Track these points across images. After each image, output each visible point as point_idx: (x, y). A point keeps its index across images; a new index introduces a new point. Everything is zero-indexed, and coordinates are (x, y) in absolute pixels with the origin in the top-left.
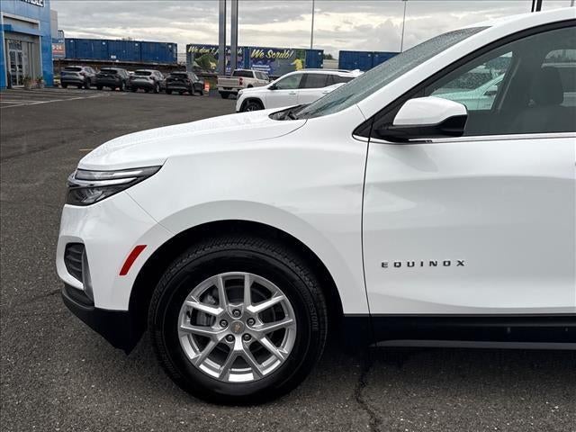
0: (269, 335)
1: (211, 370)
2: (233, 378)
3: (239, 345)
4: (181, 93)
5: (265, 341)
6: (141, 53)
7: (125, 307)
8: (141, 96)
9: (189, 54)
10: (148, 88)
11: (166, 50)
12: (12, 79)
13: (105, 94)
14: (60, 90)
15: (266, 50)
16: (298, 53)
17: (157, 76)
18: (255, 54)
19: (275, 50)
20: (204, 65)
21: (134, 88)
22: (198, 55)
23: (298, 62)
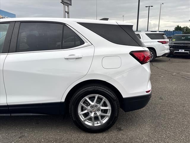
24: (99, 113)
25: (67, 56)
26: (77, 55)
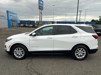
0: (22, 53)
1: (17, 56)
2: (19, 57)
3: (19, 54)
4: (35, 27)
5: (22, 54)
6: (30, 22)
7: (9, 51)
8: (29, 28)
9: (36, 22)
10: (30, 27)
11: (34, 22)
12: (12, 26)
13: (24, 28)
14: (18, 27)
15: (46, 21)
16: (51, 22)
17: (31, 25)
18: (45, 22)
19: (48, 21)
20: (38, 24)
21: (28, 27)
22: (37, 22)
23: (51, 23)
24: (82, 54)
25: (73, 36)
26: (76, 36)
